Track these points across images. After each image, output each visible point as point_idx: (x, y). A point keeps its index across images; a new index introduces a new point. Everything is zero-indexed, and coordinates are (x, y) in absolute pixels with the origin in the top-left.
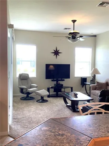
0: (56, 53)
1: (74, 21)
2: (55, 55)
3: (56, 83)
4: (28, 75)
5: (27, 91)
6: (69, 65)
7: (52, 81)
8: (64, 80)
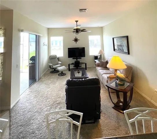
0: (76, 40)
1: (77, 21)
2: (75, 42)
3: (76, 60)
4: (56, 56)
5: (53, 67)
6: (84, 48)
7: (73, 59)
8: (81, 58)
